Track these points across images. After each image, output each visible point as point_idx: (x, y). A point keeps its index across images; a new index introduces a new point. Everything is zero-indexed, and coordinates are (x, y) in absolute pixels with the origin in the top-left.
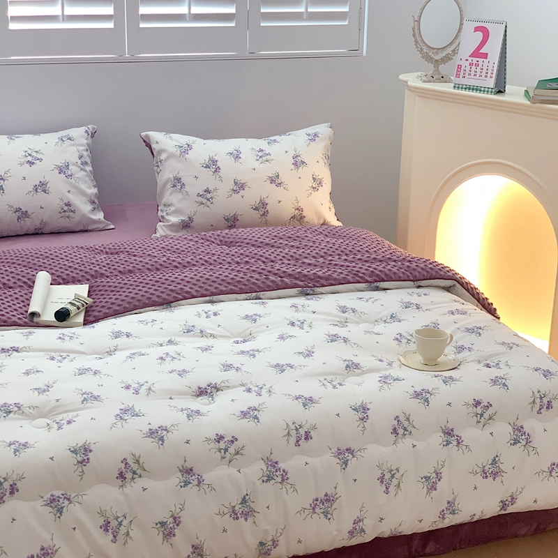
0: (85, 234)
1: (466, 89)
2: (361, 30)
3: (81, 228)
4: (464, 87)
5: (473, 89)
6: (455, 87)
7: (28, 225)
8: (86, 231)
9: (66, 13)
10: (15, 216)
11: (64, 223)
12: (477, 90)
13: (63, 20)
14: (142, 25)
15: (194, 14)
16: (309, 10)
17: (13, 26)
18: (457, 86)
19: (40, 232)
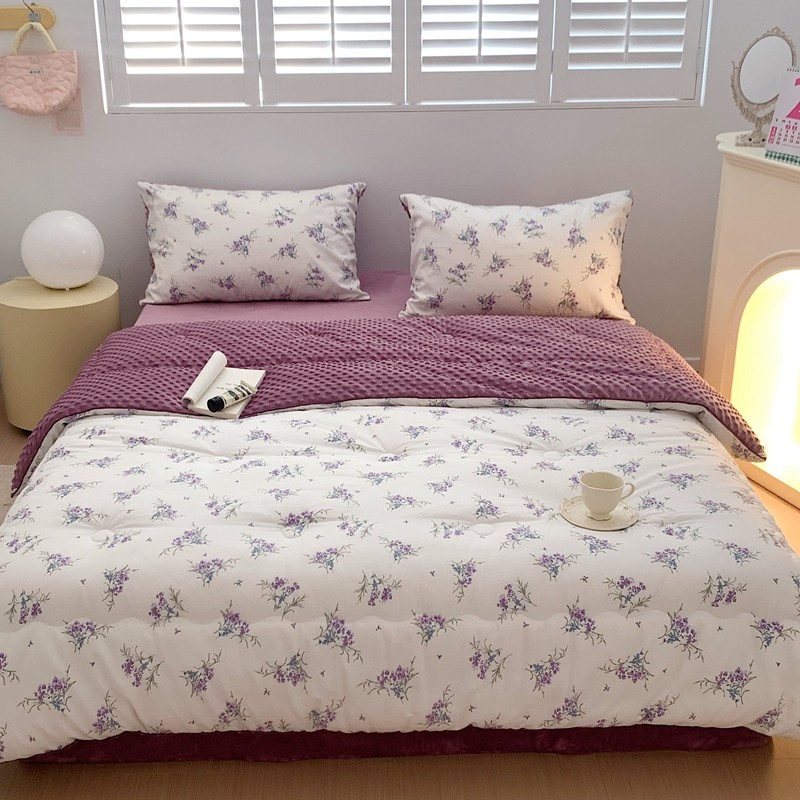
0: (334, 305)
1: (779, 158)
2: (698, 75)
3: (330, 297)
4: (778, 155)
5: (787, 159)
6: (767, 155)
7: (273, 290)
8: (336, 301)
9: (337, 56)
10: (259, 281)
11: (311, 291)
13: (334, 63)
14: (425, 69)
15: (485, 57)
16: (631, 50)
17: (280, 70)
19: (287, 298)
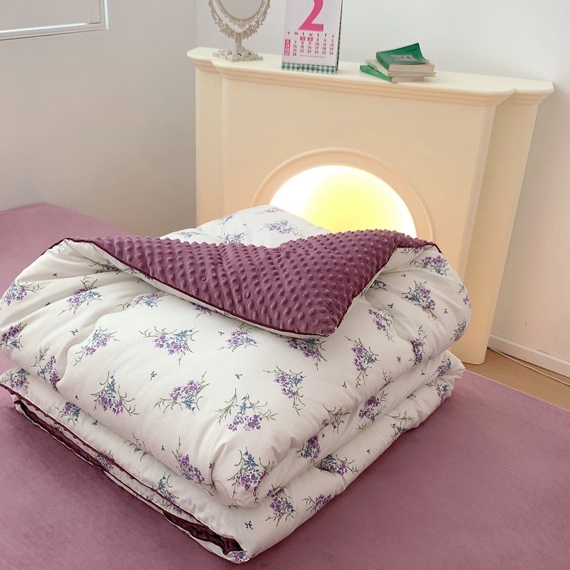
1: (298, 68)
4: (296, 66)
5: (308, 69)
12: (313, 69)
18: (286, 65)
